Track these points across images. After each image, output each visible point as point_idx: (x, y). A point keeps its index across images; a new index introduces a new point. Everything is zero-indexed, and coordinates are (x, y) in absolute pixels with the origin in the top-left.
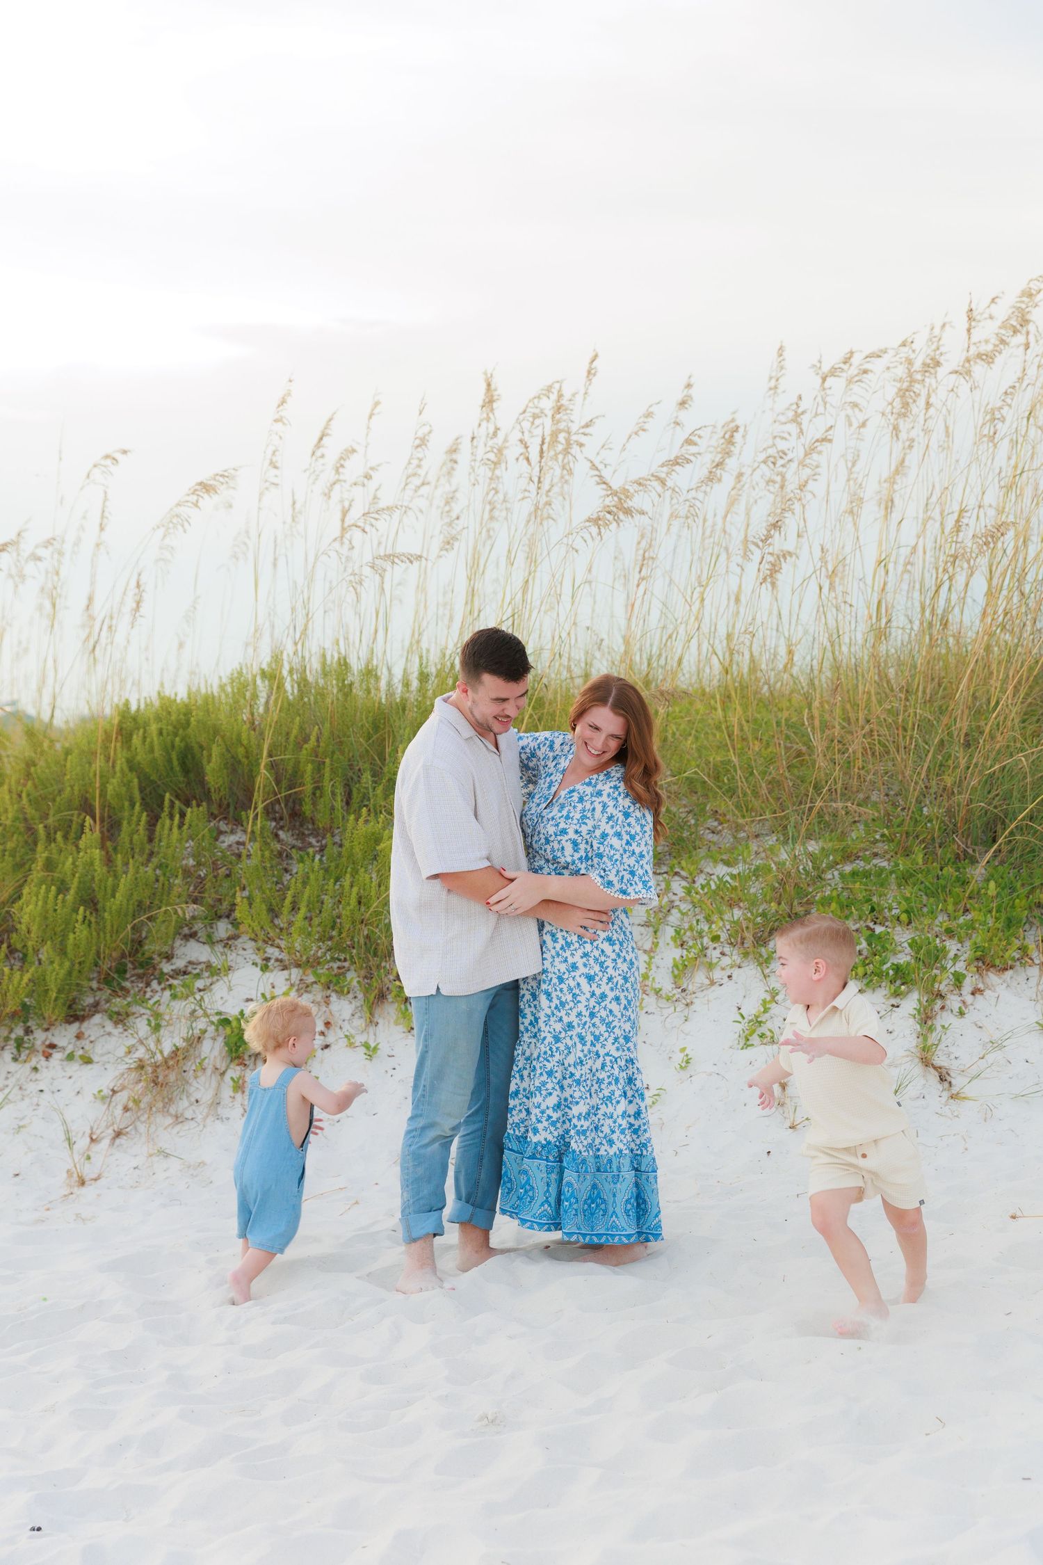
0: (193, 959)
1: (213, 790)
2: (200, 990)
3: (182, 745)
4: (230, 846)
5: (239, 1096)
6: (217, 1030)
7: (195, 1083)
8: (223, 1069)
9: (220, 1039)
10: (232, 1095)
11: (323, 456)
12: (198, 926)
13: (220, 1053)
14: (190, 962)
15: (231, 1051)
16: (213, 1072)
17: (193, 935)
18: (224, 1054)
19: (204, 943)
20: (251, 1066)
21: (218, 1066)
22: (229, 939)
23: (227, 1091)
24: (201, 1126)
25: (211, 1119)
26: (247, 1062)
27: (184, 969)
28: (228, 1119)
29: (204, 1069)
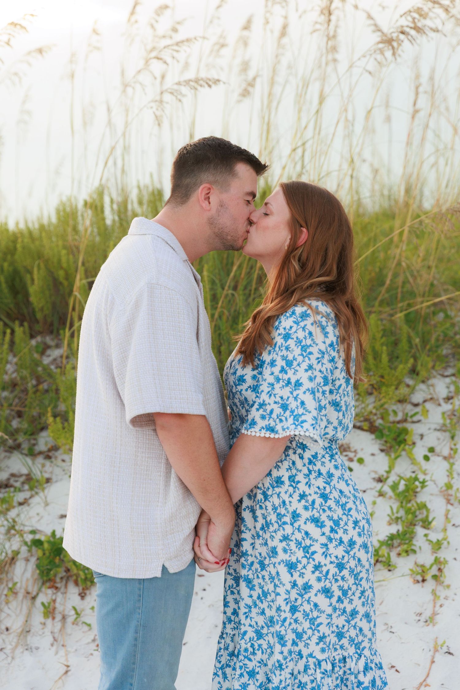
0: (15, 471)
1: (37, 310)
2: (21, 504)
3: (11, 269)
4: (55, 360)
5: (49, 621)
6: (29, 551)
7: (6, 609)
8: (34, 593)
9: (33, 560)
10: (43, 620)
11: (136, 22)
12: (21, 438)
13: (32, 575)
14: (13, 475)
15: (42, 573)
16: (25, 597)
17: (17, 447)
18: (36, 576)
19: (26, 455)
20: (63, 590)
21: (30, 589)
22: (49, 450)
23: (38, 617)
24: (10, 659)
25: (20, 649)
26: (58, 585)
27: (5, 482)
28: (37, 648)
29: (16, 594)
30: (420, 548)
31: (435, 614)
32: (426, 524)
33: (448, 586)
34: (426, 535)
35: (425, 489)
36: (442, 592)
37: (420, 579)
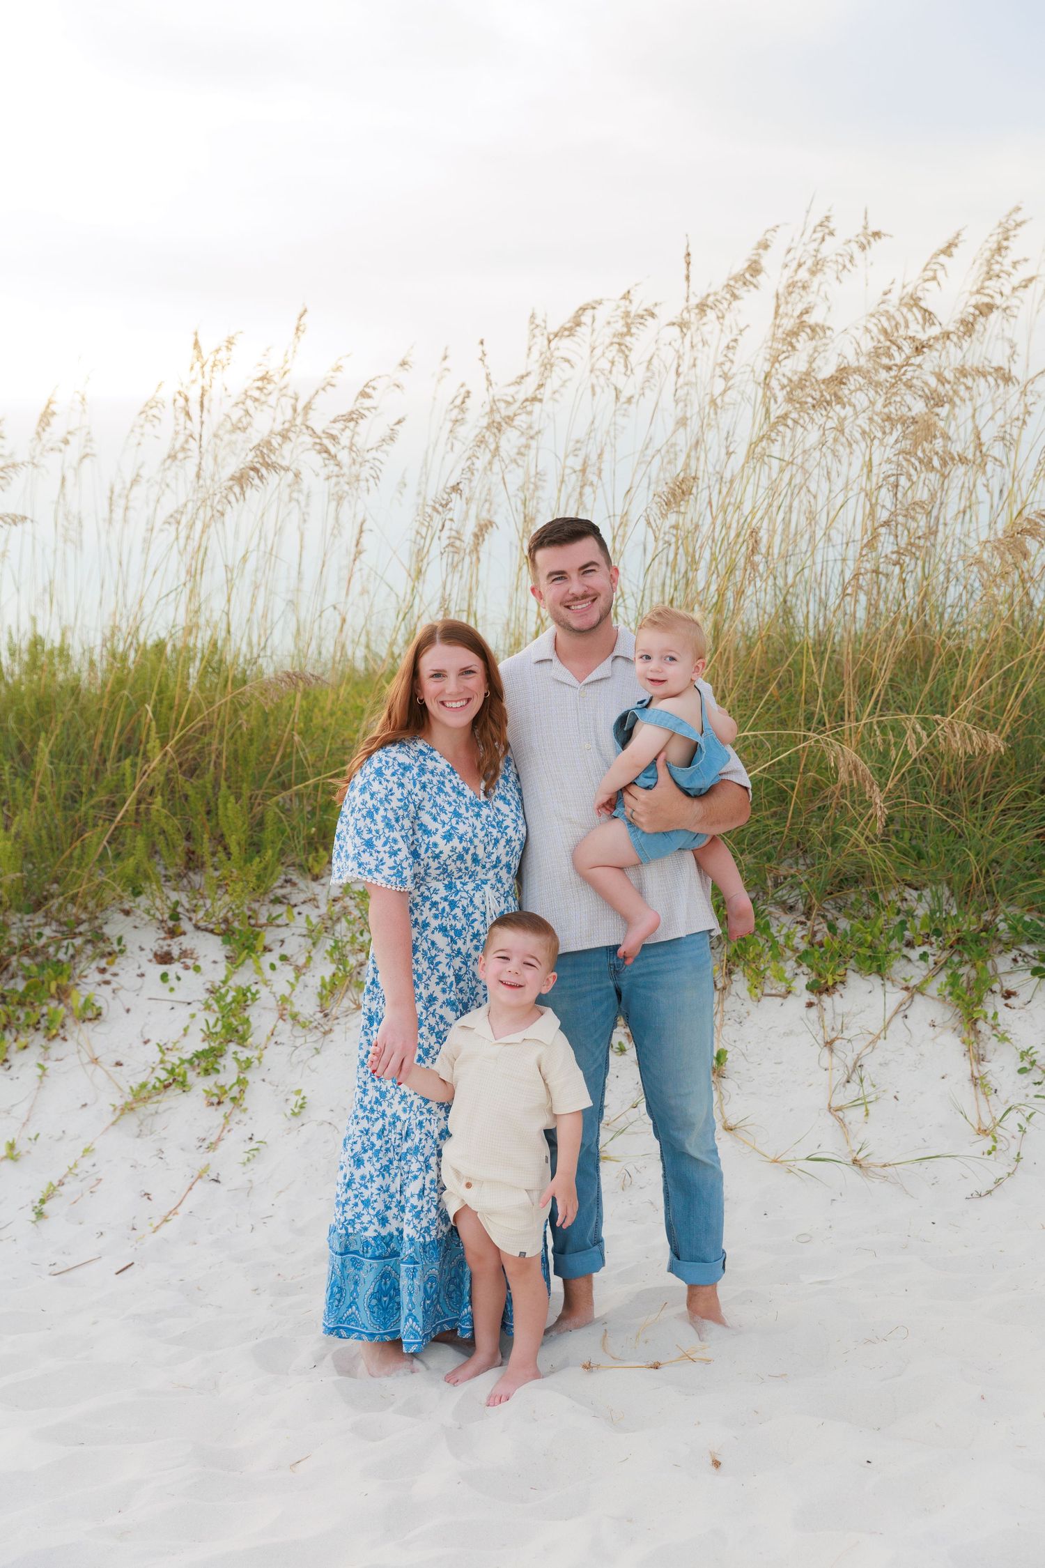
30: (224, 1066)
31: (220, 1139)
32: (242, 1041)
33: (245, 1110)
34: (235, 1053)
35: (258, 1002)
36: (238, 1115)
37: (215, 1100)
